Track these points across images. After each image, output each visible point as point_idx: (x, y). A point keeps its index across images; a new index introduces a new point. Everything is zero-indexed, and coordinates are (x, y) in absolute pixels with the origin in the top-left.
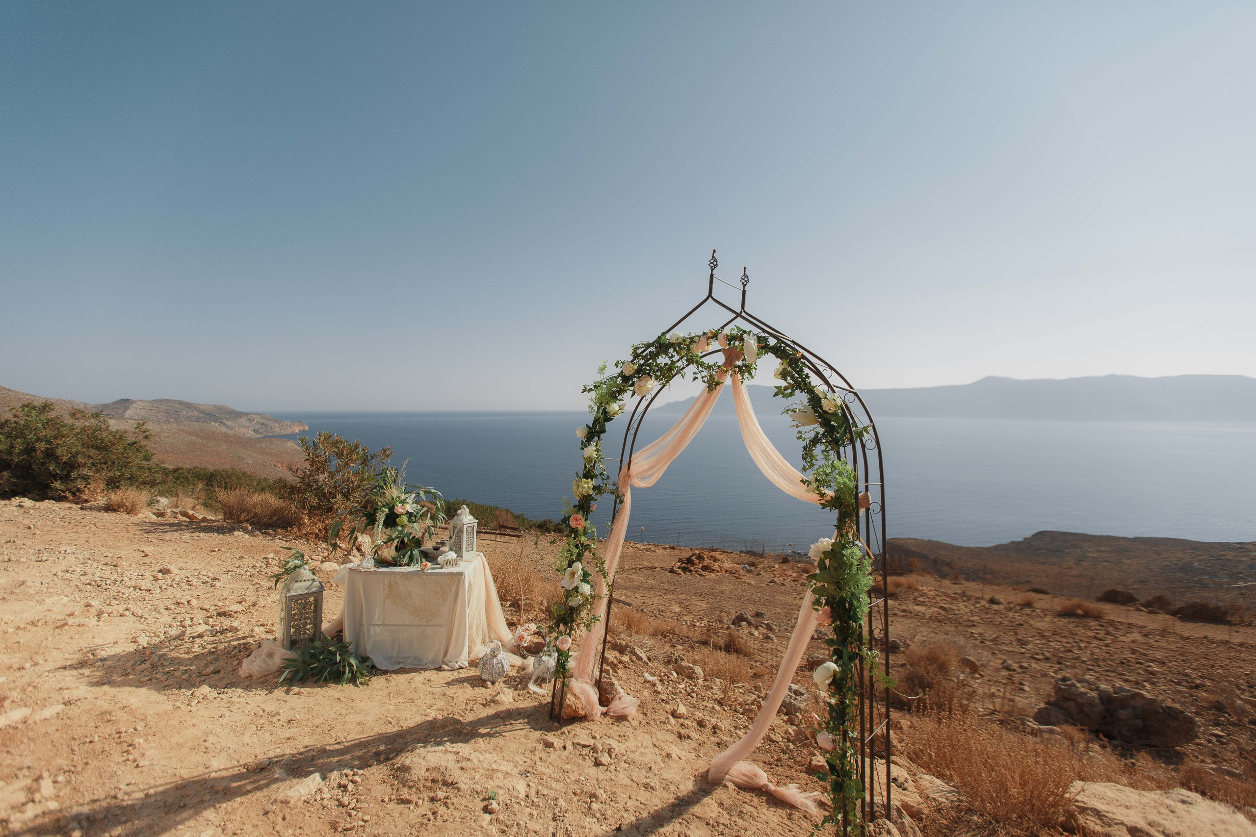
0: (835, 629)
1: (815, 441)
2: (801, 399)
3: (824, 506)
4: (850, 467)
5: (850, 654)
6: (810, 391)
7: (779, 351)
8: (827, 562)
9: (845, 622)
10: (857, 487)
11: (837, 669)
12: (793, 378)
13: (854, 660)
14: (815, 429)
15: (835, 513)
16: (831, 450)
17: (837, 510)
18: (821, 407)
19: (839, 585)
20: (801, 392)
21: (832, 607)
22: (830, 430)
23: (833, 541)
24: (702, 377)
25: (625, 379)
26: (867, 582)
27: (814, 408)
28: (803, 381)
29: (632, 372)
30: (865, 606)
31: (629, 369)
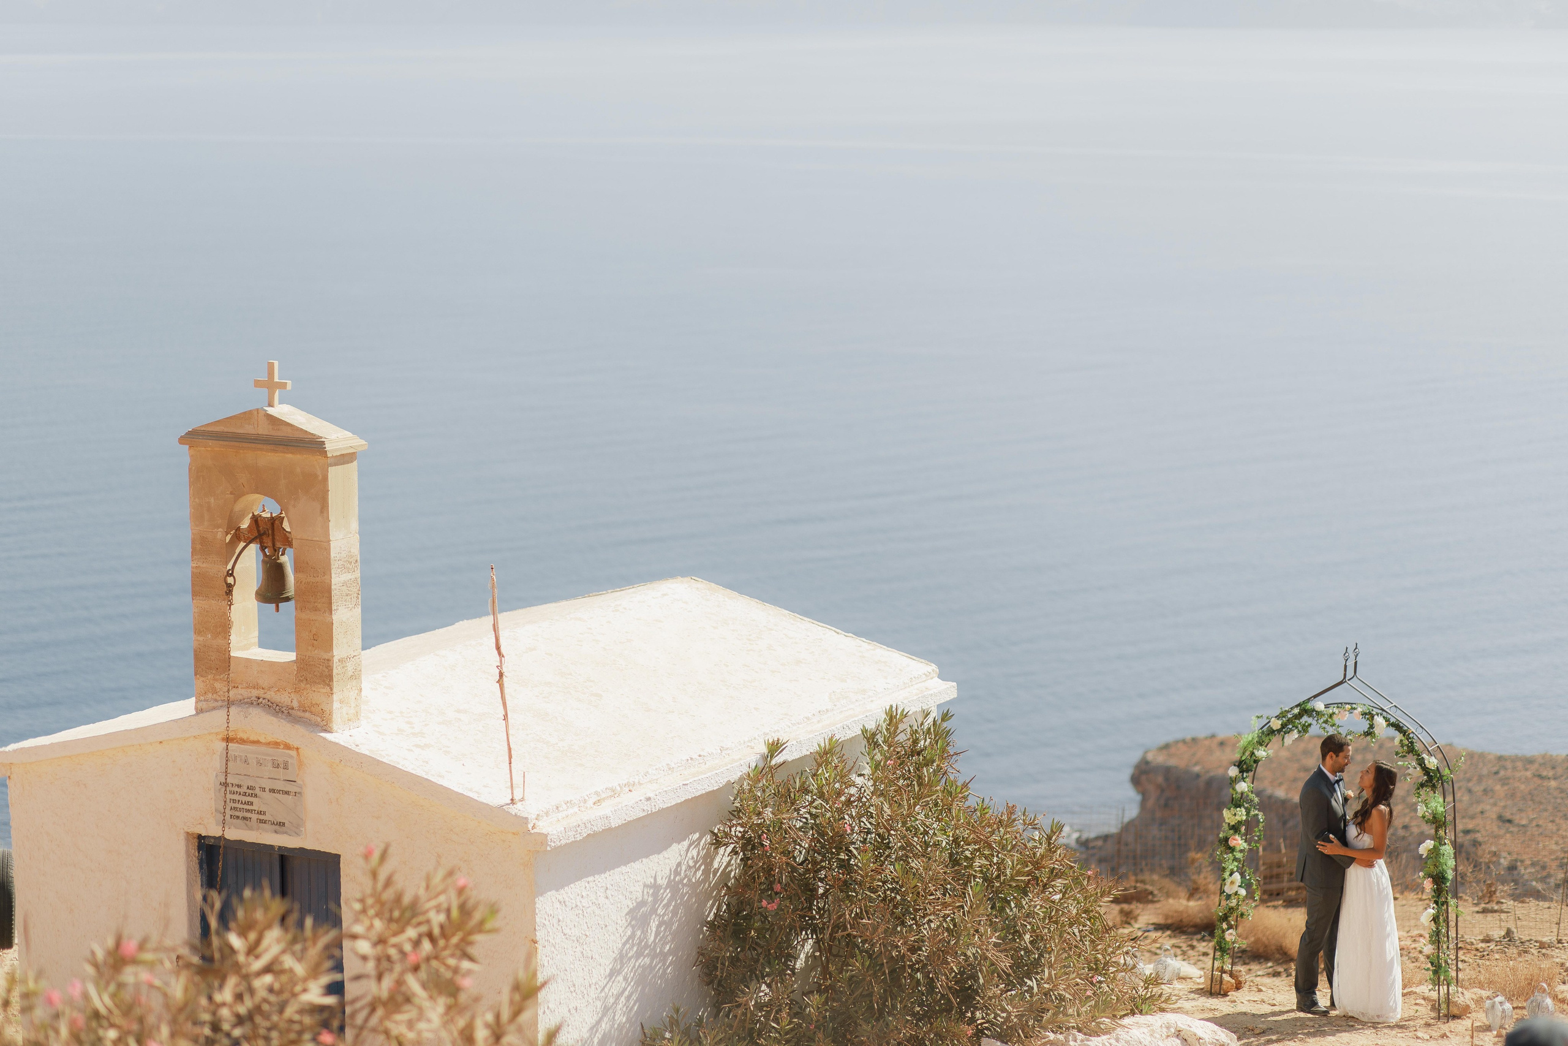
0: (1434, 890)
1: (1422, 785)
2: (1412, 758)
3: (1427, 822)
4: (1441, 800)
5: (1441, 903)
6: (1419, 755)
7: (1397, 727)
9: (1440, 885)
11: (1434, 913)
12: (1408, 746)
13: (1443, 905)
14: (1422, 778)
16: (1432, 790)
17: (1435, 824)
18: (1424, 765)
19: (1435, 865)
20: (1413, 755)
21: (1433, 878)
22: (1430, 779)
25: (1272, 732)
26: (1451, 863)
27: (1420, 765)
28: (1413, 748)
29: (1279, 727)
30: (1450, 875)
31: (1276, 724)
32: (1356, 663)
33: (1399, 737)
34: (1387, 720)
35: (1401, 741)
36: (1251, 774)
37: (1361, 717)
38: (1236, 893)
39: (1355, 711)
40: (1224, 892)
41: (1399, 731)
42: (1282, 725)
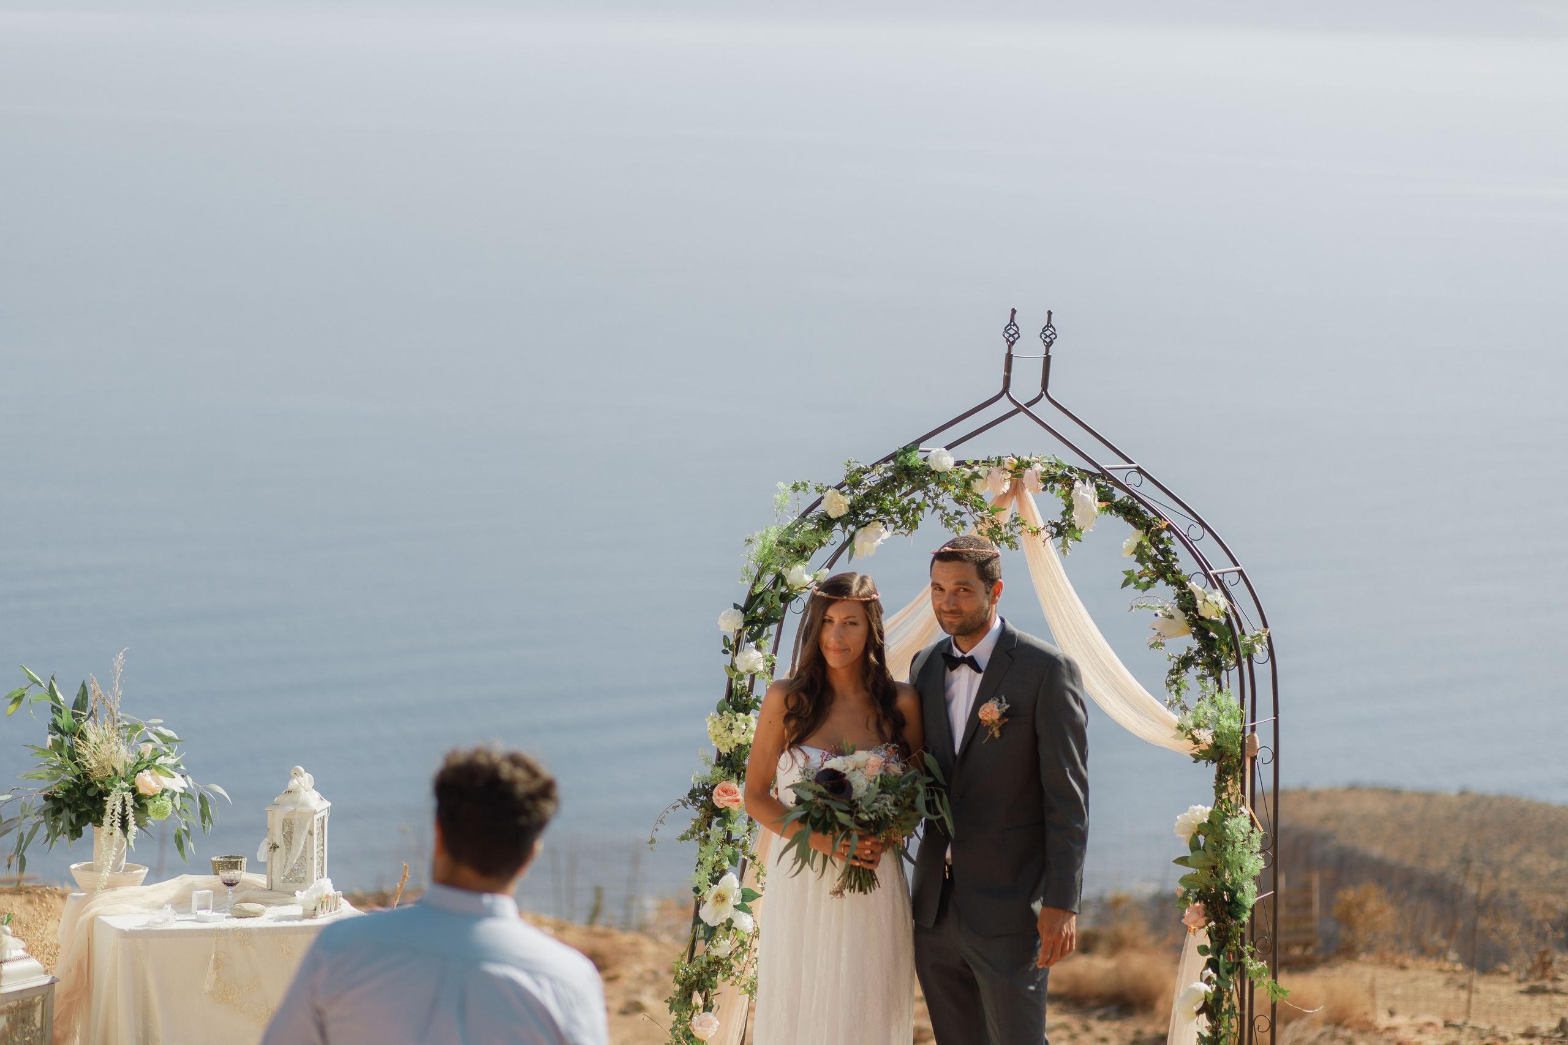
0: (1209, 933)
1: (1186, 662)
2: (1164, 594)
3: (1197, 759)
4: (1235, 702)
5: (1229, 966)
6: (1181, 584)
7: (1131, 512)
8: (1201, 838)
9: (1224, 922)
10: (1243, 731)
11: (1210, 991)
12: (1154, 560)
13: (1233, 973)
14: (1188, 643)
15: (1213, 768)
16: (1210, 675)
17: (1215, 764)
18: (1196, 610)
19: (1216, 872)
20: (1167, 584)
21: (1205, 902)
22: (1208, 644)
23: (1209, 809)
24: (976, 524)
25: (827, 523)
26: (1255, 864)
27: (1185, 610)
28: (1170, 567)
29: (844, 511)
30: (1250, 896)
31: (838, 504)
32: (1047, 360)
33: (1130, 536)
34: (1104, 496)
35: (1140, 545)
36: (773, 628)
37: (1042, 486)
38: (729, 925)
39: (1028, 471)
40: (701, 921)
41: (1135, 524)
42: (851, 507)
